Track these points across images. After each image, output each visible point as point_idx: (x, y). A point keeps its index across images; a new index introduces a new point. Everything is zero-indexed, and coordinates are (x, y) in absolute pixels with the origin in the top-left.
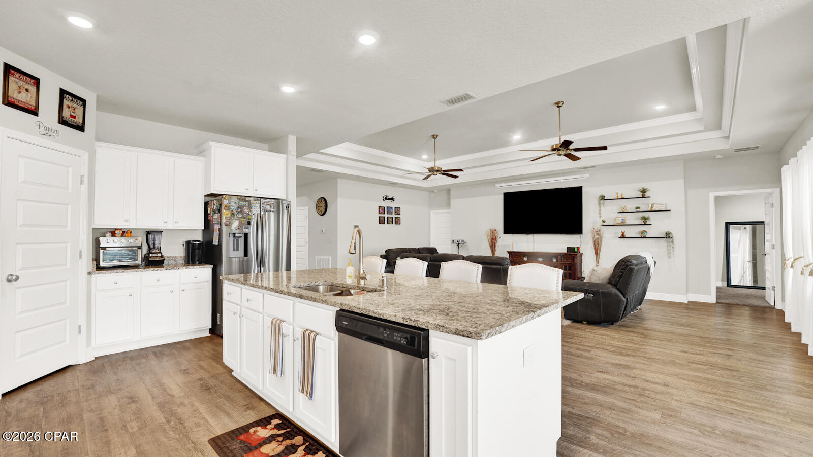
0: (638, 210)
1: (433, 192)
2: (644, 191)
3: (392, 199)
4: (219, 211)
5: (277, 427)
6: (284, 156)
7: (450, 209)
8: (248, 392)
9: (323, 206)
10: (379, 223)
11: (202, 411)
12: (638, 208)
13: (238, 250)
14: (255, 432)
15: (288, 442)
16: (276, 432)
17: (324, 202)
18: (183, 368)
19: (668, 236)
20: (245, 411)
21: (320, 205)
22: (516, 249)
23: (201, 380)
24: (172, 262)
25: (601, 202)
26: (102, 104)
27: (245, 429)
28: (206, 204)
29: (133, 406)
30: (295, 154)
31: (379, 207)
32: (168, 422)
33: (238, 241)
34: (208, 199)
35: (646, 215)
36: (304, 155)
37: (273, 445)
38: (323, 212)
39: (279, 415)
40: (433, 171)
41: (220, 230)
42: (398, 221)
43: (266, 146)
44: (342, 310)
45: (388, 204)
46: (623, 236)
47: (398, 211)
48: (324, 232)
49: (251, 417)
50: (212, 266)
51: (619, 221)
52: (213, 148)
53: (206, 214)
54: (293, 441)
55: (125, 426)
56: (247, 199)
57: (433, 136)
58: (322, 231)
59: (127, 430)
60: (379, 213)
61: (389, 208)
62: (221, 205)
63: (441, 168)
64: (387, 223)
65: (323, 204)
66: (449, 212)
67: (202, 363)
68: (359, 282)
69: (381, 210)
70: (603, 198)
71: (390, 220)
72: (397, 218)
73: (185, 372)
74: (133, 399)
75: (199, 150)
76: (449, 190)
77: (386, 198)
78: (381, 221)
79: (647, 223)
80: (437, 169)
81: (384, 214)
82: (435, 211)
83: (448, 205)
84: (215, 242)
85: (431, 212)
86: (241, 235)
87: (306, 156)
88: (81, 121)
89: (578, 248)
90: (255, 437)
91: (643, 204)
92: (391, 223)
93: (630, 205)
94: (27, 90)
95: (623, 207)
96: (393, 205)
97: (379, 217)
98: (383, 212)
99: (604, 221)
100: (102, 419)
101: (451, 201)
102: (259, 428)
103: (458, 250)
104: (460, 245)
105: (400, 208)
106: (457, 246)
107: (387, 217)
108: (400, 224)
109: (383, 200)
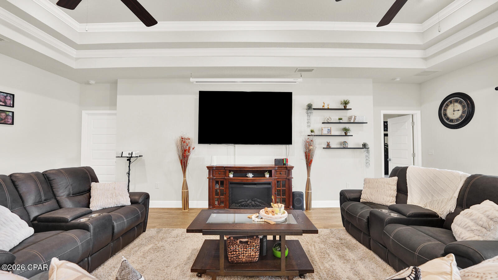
0: (341, 121)
1: (88, 83)
2: (346, 103)
7: (116, 110)
12: (340, 119)
19: (365, 146)
22: (216, 163)
25: (309, 111)
35: (347, 126)
46: (328, 147)
51: (325, 132)
66: (115, 114)
70: (310, 107)
76: (115, 83)
79: (348, 135)
82: (88, 111)
83: (113, 104)
89: (287, 160)
91: (345, 115)
93: (334, 116)
95: (328, 117)
99: (312, 131)
101: (119, 97)
103: (129, 167)
104: (132, 160)
105: (13, 95)
106: (128, 160)
108: (13, 124)
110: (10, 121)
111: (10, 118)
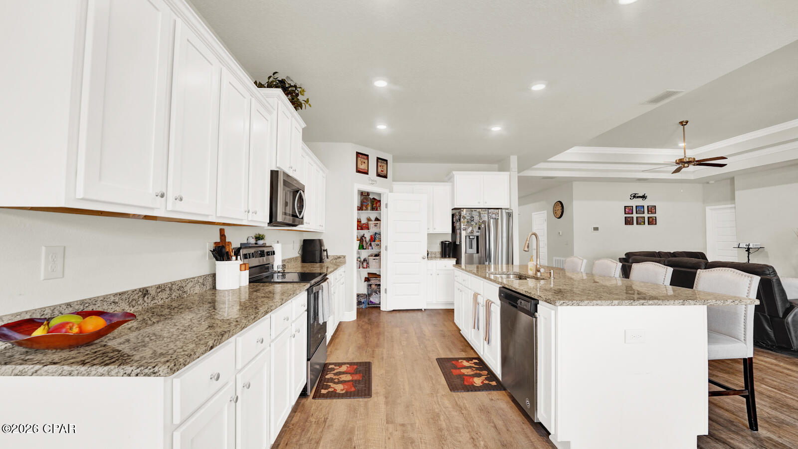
1: (708, 183)
3: (644, 197)
4: (460, 220)
5: (475, 363)
6: (508, 173)
7: (734, 203)
8: (466, 343)
9: (560, 209)
10: (625, 224)
11: (437, 345)
13: (471, 248)
14: (461, 362)
15: (478, 372)
16: (473, 365)
17: (560, 206)
18: (434, 323)
20: (460, 351)
21: (557, 209)
23: (442, 331)
24: (433, 255)
26: (396, 159)
27: (457, 359)
28: (453, 215)
29: (406, 335)
30: (517, 170)
31: (625, 207)
32: (420, 346)
33: (471, 241)
34: (454, 211)
36: (533, 166)
37: (469, 370)
38: (559, 215)
39: (479, 359)
40: (683, 163)
41: (460, 234)
42: (652, 222)
43: (496, 166)
44: (504, 287)
45: (639, 202)
47: (652, 209)
48: (561, 234)
49: (463, 355)
50: (456, 259)
52: (455, 176)
53: (453, 223)
54: (481, 372)
55: (401, 342)
56: (478, 210)
57: (681, 123)
58: (559, 233)
59: (401, 345)
60: (625, 213)
61: (640, 209)
62: (460, 216)
63: (694, 159)
64: (637, 224)
65: (559, 208)
66: (734, 208)
67: (446, 323)
68: (536, 274)
69: (628, 210)
71: (640, 220)
72: (651, 217)
73: (435, 325)
74: (406, 332)
75: (447, 178)
76: (732, 180)
77: (635, 196)
78: (628, 221)
80: (687, 160)
81: (632, 214)
82: (710, 207)
83: (733, 199)
84: (458, 243)
85: (708, 209)
86: (473, 237)
87: (534, 167)
88: (386, 173)
90: (461, 364)
92: (643, 223)
94: (364, 163)
96: (645, 203)
97: (625, 217)
98: (630, 212)
100: (392, 337)
101: (737, 193)
102: (464, 361)
103: (748, 257)
104: (751, 251)
105: (655, 206)
106: (746, 251)
107: (637, 217)
108: (656, 224)
109: (631, 199)
110: (655, 223)
111: (654, 220)
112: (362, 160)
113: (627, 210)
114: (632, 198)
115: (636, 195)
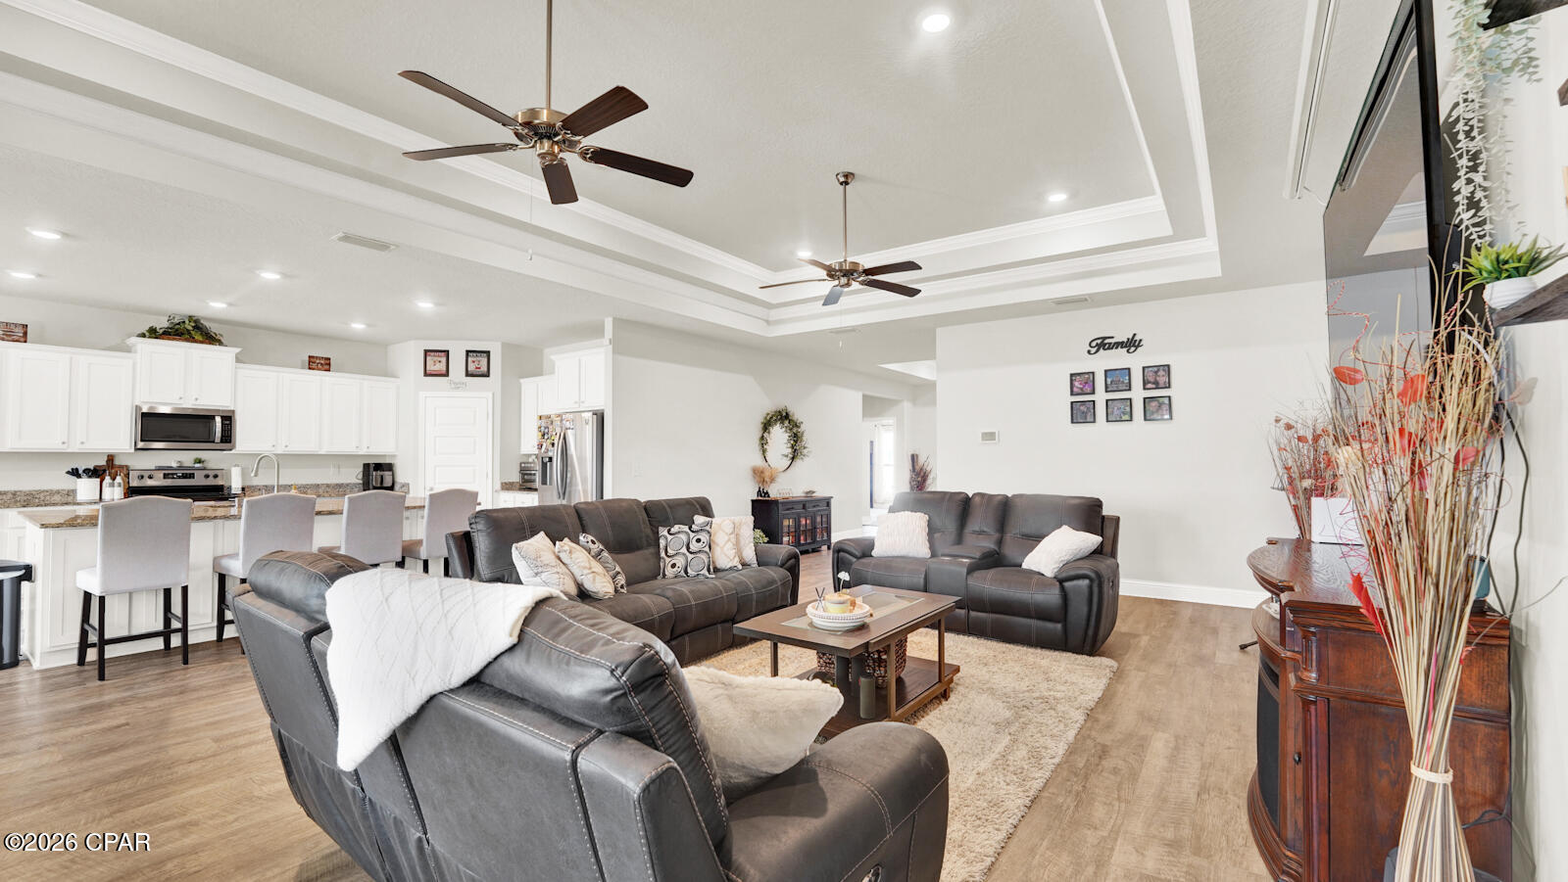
3: (1132, 344)
6: (603, 349)
10: (1073, 422)
31: (1072, 375)
33: (546, 465)
42: (1157, 408)
47: (1158, 377)
60: (1072, 394)
61: (1118, 379)
64: (1109, 420)
69: (1081, 383)
71: (1117, 409)
72: (1154, 399)
77: (1102, 344)
78: (1081, 413)
81: (1093, 393)
86: (547, 459)
92: (1125, 417)
94: (441, 362)
96: (1135, 362)
97: (1071, 404)
98: (1088, 389)
107: (1107, 401)
108: (1171, 417)
109: (1089, 352)
110: (1167, 413)
111: (1166, 407)
112: (436, 358)
113: (1077, 384)
114: (1093, 350)
115: (1106, 341)
